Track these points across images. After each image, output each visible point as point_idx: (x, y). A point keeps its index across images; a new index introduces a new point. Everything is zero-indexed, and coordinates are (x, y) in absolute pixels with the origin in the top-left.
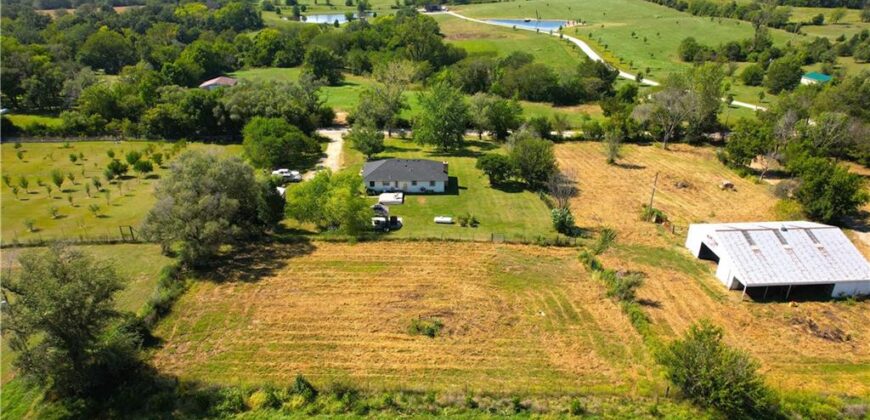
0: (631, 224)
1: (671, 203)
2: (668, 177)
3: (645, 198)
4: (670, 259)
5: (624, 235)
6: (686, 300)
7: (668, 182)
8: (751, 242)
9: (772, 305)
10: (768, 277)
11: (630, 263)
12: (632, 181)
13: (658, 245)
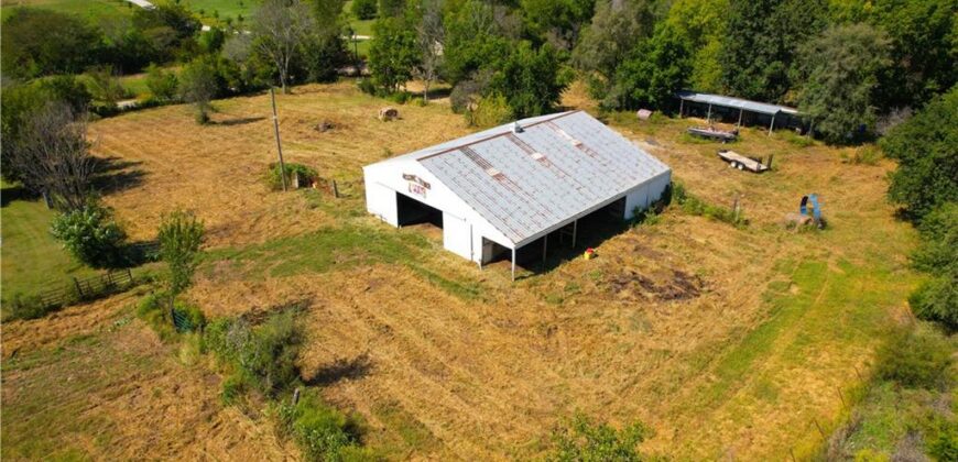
0: (254, 203)
1: (317, 154)
2: (301, 122)
3: (271, 156)
4: (349, 245)
5: (245, 228)
6: (415, 324)
7: (303, 128)
8: (485, 165)
9: (564, 268)
10: (540, 219)
11: (271, 282)
12: (244, 138)
13: (318, 226)
